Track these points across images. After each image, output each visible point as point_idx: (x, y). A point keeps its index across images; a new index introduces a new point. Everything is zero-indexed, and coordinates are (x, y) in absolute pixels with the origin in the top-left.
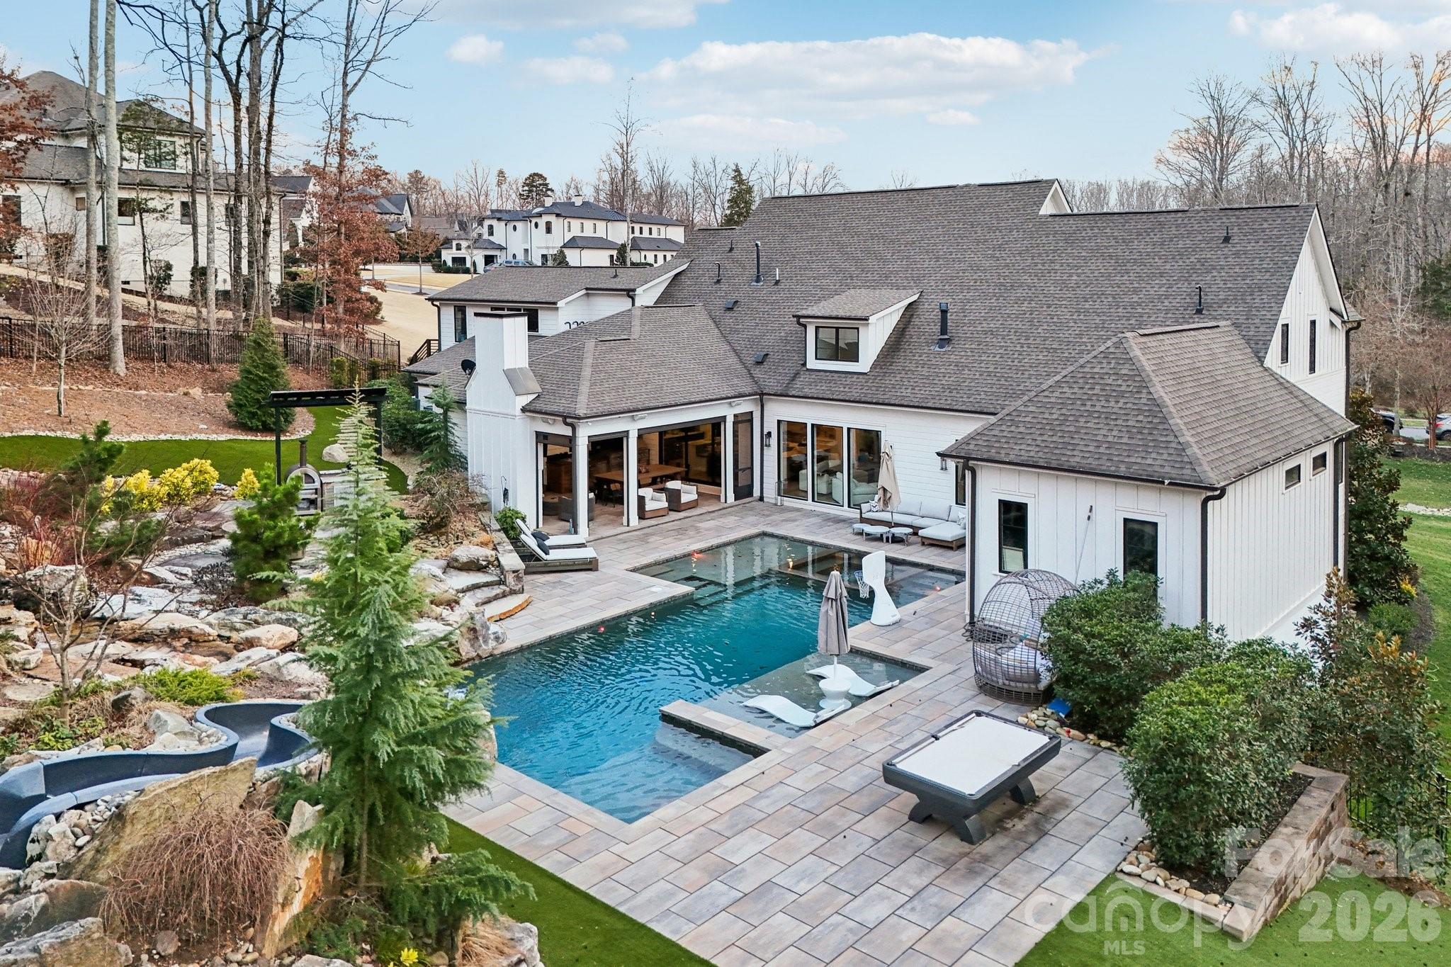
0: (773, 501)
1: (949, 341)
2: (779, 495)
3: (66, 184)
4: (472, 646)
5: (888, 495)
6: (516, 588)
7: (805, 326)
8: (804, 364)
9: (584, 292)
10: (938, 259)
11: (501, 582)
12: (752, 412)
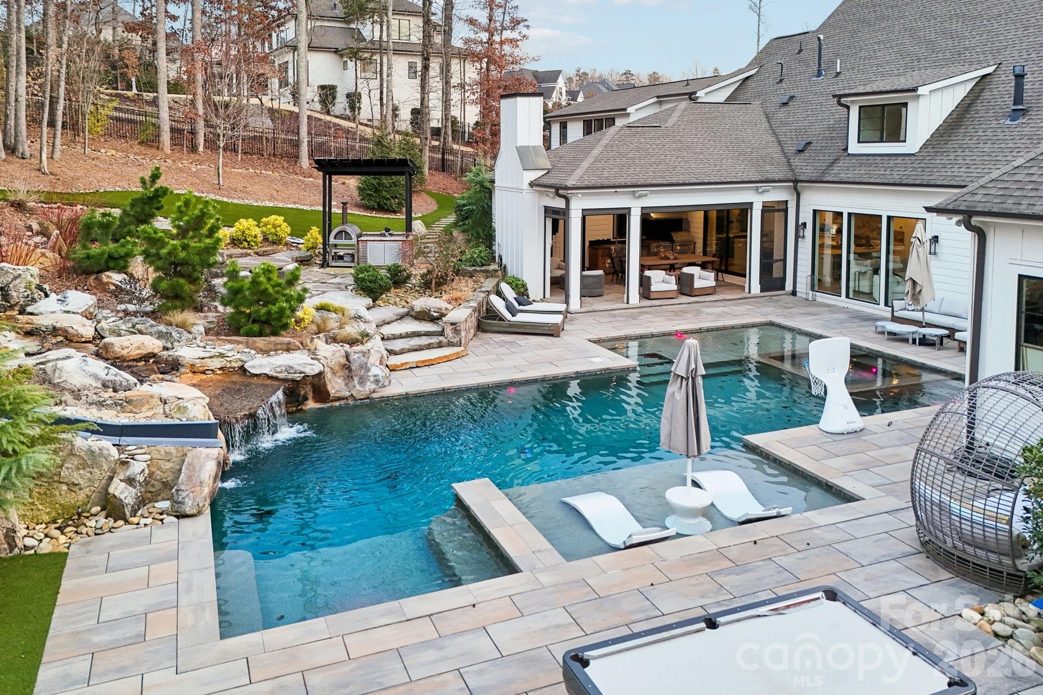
0: (804, 296)
1: (1024, 112)
2: (813, 289)
3: (336, 51)
4: (346, 384)
5: (918, 289)
6: (455, 340)
7: (848, 108)
8: (846, 149)
9: (655, 100)
10: (1026, 28)
11: (442, 333)
12: (787, 201)
